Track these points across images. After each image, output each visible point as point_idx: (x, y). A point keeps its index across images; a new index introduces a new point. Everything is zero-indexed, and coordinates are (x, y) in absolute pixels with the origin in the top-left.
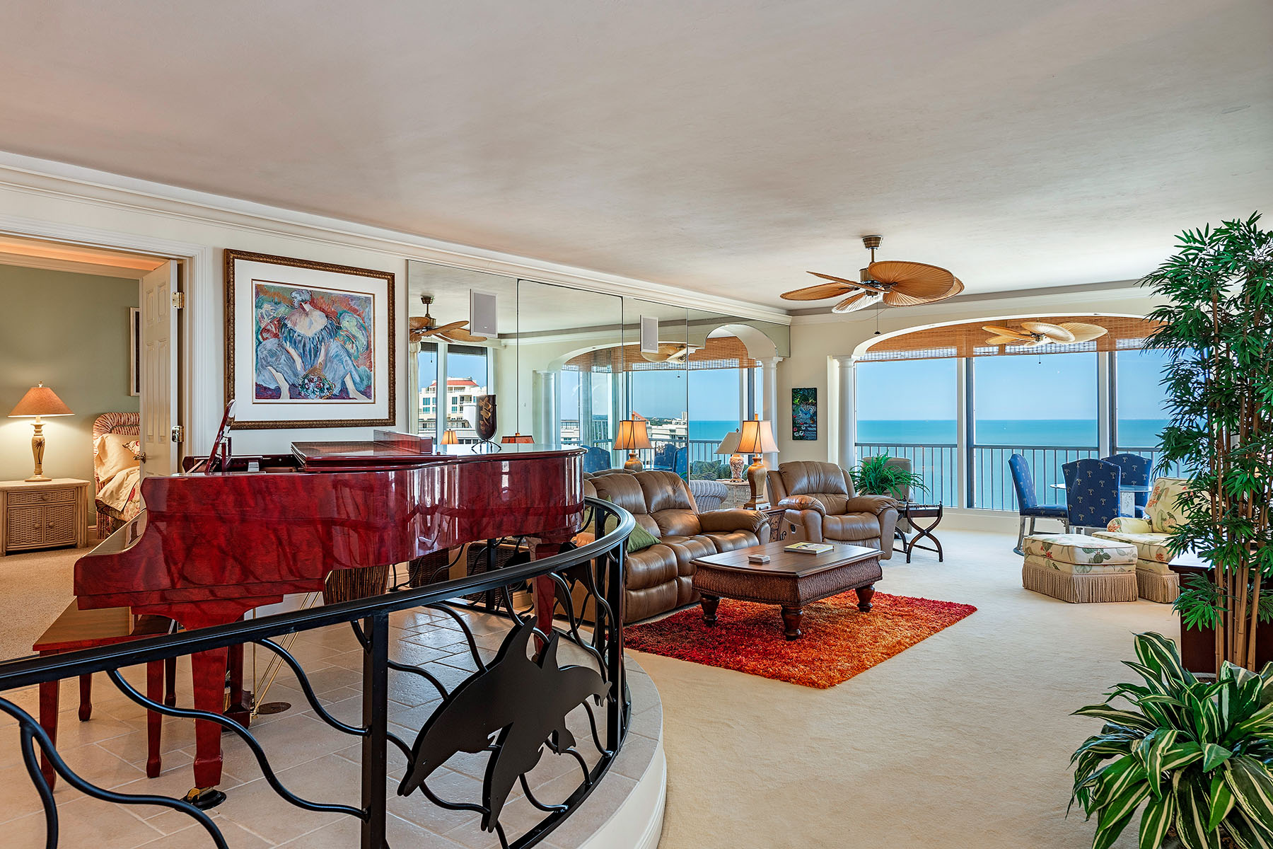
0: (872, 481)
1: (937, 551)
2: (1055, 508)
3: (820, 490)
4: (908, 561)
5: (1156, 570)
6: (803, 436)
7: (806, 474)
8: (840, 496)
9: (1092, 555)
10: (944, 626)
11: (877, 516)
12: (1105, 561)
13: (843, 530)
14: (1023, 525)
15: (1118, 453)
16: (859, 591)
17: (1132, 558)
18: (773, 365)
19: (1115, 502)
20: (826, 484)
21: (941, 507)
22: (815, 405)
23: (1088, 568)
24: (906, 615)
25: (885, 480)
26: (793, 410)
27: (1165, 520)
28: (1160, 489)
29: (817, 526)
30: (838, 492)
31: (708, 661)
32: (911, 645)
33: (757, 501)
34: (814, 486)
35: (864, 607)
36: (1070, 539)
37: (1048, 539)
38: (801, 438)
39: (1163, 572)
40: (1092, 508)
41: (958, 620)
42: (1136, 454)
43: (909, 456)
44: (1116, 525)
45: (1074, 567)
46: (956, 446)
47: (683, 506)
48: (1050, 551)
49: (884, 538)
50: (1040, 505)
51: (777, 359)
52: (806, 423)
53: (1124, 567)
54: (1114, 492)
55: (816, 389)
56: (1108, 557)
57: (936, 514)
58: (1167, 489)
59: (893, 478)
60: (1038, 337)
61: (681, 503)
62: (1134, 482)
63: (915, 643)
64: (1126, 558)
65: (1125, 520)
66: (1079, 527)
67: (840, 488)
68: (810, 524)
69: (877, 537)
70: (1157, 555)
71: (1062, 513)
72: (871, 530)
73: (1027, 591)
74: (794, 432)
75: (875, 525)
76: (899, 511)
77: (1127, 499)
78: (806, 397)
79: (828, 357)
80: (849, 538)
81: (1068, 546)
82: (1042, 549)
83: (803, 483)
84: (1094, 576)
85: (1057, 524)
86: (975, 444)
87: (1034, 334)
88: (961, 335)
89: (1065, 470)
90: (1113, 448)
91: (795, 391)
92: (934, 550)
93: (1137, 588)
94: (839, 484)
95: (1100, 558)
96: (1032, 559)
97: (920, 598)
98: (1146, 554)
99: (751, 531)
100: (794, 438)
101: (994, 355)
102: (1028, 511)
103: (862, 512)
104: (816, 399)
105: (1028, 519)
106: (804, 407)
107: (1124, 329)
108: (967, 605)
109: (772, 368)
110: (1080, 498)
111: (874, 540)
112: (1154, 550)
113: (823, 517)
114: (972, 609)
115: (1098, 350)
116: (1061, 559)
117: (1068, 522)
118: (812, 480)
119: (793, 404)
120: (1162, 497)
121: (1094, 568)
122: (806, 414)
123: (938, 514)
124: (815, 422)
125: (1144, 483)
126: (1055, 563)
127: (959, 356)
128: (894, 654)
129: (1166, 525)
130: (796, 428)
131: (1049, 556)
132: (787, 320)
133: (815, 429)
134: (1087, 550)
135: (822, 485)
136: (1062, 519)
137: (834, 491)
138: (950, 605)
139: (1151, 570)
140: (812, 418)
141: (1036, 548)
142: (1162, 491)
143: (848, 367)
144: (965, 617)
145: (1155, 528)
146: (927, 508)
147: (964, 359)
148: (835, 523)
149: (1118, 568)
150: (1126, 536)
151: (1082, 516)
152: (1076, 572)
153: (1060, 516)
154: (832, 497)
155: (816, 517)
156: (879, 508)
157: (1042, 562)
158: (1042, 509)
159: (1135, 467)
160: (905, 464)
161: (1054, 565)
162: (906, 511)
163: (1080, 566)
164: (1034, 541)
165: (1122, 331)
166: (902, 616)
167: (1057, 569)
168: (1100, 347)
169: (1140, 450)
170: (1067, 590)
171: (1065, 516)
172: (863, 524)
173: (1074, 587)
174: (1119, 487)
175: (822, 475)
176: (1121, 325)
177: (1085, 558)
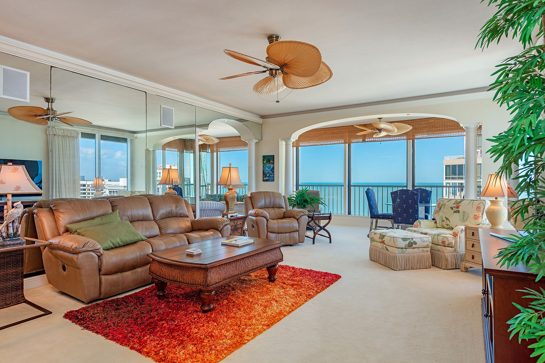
0: (298, 201)
1: (328, 238)
2: (387, 214)
3: (271, 206)
4: (314, 243)
5: (441, 250)
6: (268, 179)
7: (264, 198)
8: (281, 209)
9: (407, 242)
10: (317, 293)
11: (297, 220)
12: (414, 246)
13: (278, 227)
14: (372, 223)
15: (416, 188)
16: (269, 269)
17: (429, 244)
18: (253, 144)
19: (417, 211)
20: (274, 203)
21: (330, 214)
22: (273, 163)
23: (404, 250)
24: (296, 285)
25: (306, 201)
26: (263, 167)
27: (444, 221)
28: (441, 204)
29: (264, 226)
30: (280, 207)
31: (123, 340)
32: (289, 312)
33: (230, 212)
34: (268, 204)
35: (271, 279)
36: (395, 233)
37: (383, 233)
38: (267, 180)
39: (445, 251)
40: (405, 215)
41: (328, 286)
42: (424, 188)
43: (319, 190)
44: (418, 224)
45: (397, 249)
46: (343, 186)
47: (182, 215)
48: (384, 239)
49: (300, 231)
50: (380, 212)
51: (255, 141)
52: (269, 173)
53: (424, 249)
54: (416, 206)
55: (274, 156)
56: (415, 243)
57: (328, 218)
58: (445, 204)
59: (309, 200)
60: (380, 130)
61: (181, 213)
62: (423, 202)
63: (293, 310)
64: (425, 244)
65: (423, 221)
66: (399, 224)
67: (282, 205)
68: (260, 224)
69: (296, 231)
70: (442, 241)
71: (391, 217)
72: (293, 227)
73: (371, 262)
74: (263, 177)
75: (296, 224)
76: (309, 217)
77: (421, 209)
78: (269, 160)
79: (280, 139)
80: (281, 232)
81: (394, 237)
82: (379, 238)
83: (262, 203)
84: (408, 254)
85: (388, 223)
86: (352, 185)
87: (378, 129)
88: (346, 133)
89: (392, 195)
90: (413, 186)
91: (264, 157)
92: (327, 237)
93: (431, 261)
94: (281, 203)
95: (411, 244)
96: (374, 243)
97: (309, 269)
98: (436, 241)
99: (218, 230)
100: (264, 181)
101: (360, 142)
102: (374, 215)
103: (290, 218)
104: (274, 161)
105: (374, 220)
106: (268, 165)
107: (419, 129)
108: (335, 275)
109: (252, 145)
110: (399, 209)
111: (295, 233)
112: (440, 238)
113: (267, 220)
114: (338, 277)
115: (407, 139)
116: (390, 244)
117: (393, 221)
118: (267, 201)
119: (263, 163)
120: (442, 209)
121: (408, 250)
122: (269, 168)
123: (329, 218)
124: (273, 172)
125: (428, 202)
126: (387, 247)
127: (345, 143)
128: (272, 324)
129: (444, 224)
130: (264, 175)
131: (383, 242)
132: (260, 121)
133: (273, 176)
134: (404, 239)
135: (272, 204)
136: (390, 220)
137: (278, 207)
138: (326, 274)
139: (438, 250)
140: (272, 170)
141: (377, 237)
142: (442, 205)
143: (289, 144)
144: (332, 283)
145: (438, 226)
146: (324, 215)
147: (347, 144)
148: (274, 224)
149: (421, 249)
150: (424, 231)
151: (400, 219)
152: (397, 252)
153: (389, 218)
154: (277, 210)
155: (263, 221)
156: (298, 216)
157: (380, 245)
158: (381, 215)
159: (424, 194)
160: (317, 193)
161: (386, 248)
162: (313, 217)
163: (400, 249)
164: (375, 234)
165: (418, 130)
166: (293, 285)
167: (388, 250)
168: (408, 138)
169: (426, 187)
170: (393, 263)
171: (392, 219)
172: (289, 224)
173: (397, 261)
174: (419, 203)
175: (272, 198)
176: (418, 127)
177: (403, 244)
